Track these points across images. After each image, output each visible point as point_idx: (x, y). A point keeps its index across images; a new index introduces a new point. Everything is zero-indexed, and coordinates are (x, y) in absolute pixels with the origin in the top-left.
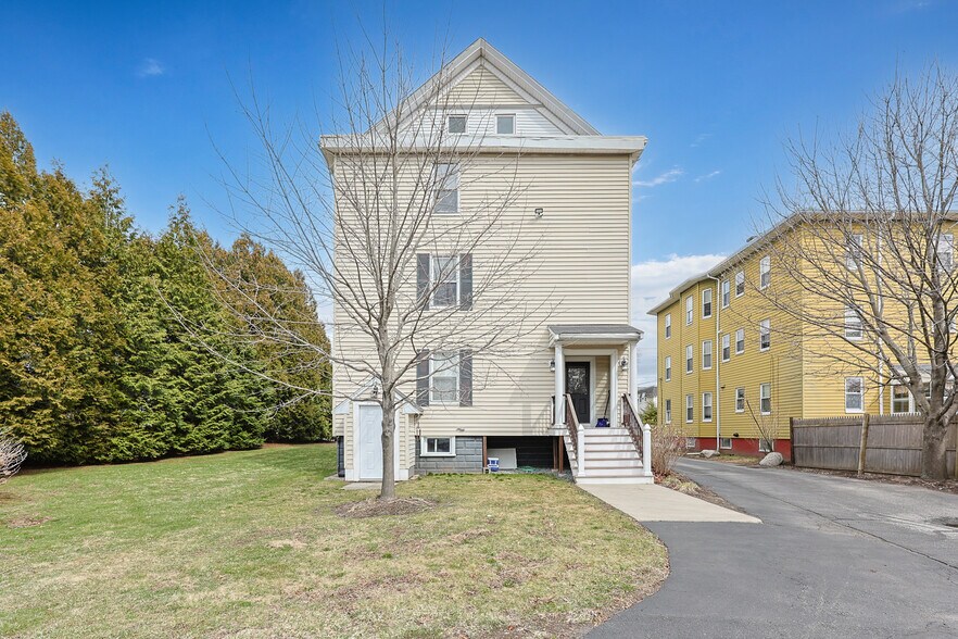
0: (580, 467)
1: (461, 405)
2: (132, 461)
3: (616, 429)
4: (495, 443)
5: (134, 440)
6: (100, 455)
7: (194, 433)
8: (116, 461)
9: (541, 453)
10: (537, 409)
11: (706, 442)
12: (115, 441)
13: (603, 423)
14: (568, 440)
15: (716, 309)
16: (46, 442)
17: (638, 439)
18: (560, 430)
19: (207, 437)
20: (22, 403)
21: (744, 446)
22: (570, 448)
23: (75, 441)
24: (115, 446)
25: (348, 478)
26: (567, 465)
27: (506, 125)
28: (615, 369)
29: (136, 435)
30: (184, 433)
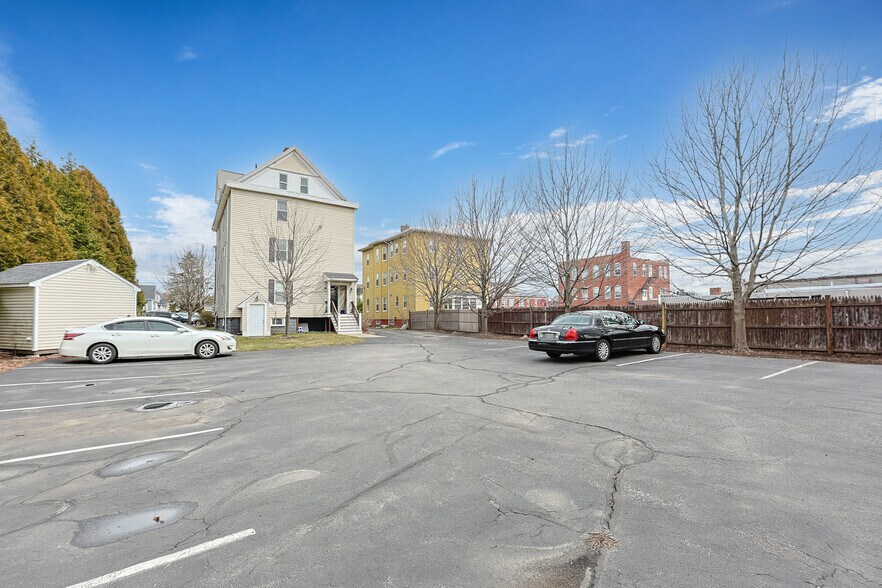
0: (339, 329)
3: (349, 315)
4: (302, 321)
9: (320, 325)
10: (319, 306)
11: (385, 322)
13: (343, 312)
14: (333, 319)
15: (389, 257)
17: (357, 319)
18: (329, 315)
21: (398, 323)
22: (334, 322)
25: (244, 335)
26: (333, 329)
27: (304, 189)
28: (348, 291)
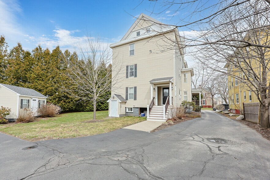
0: (148, 117)
1: (134, 100)
2: (89, 111)
5: (90, 107)
6: (84, 110)
7: (102, 106)
8: (87, 111)
12: (87, 107)
16: (72, 107)
19: (105, 107)
20: (68, 100)
23: (80, 107)
24: (87, 108)
25: (109, 116)
27: (148, 31)
29: (90, 106)
30: (100, 106)
